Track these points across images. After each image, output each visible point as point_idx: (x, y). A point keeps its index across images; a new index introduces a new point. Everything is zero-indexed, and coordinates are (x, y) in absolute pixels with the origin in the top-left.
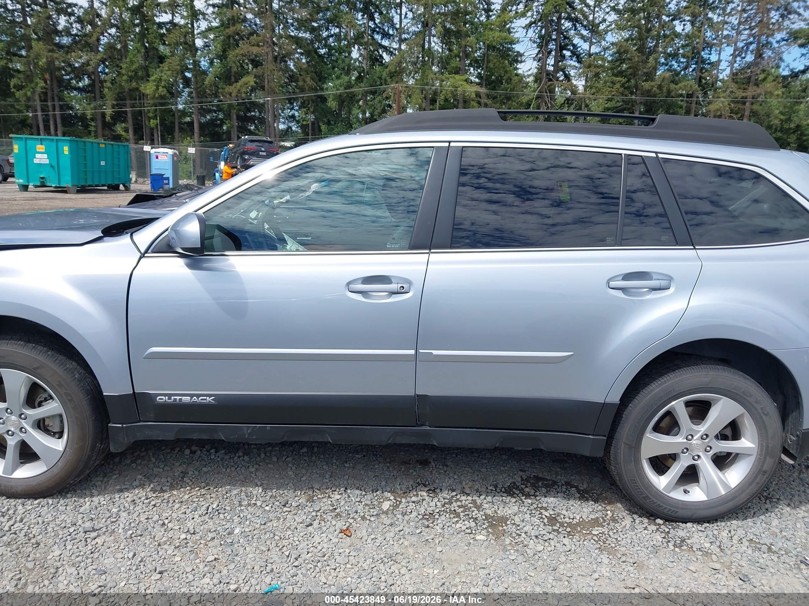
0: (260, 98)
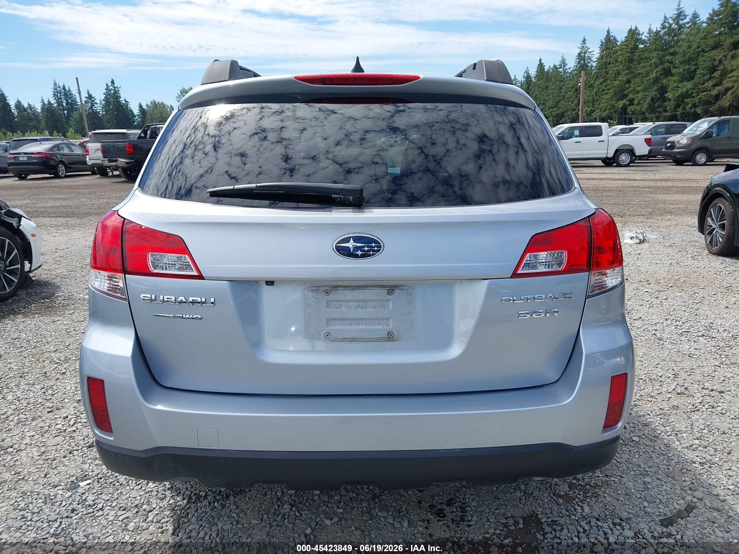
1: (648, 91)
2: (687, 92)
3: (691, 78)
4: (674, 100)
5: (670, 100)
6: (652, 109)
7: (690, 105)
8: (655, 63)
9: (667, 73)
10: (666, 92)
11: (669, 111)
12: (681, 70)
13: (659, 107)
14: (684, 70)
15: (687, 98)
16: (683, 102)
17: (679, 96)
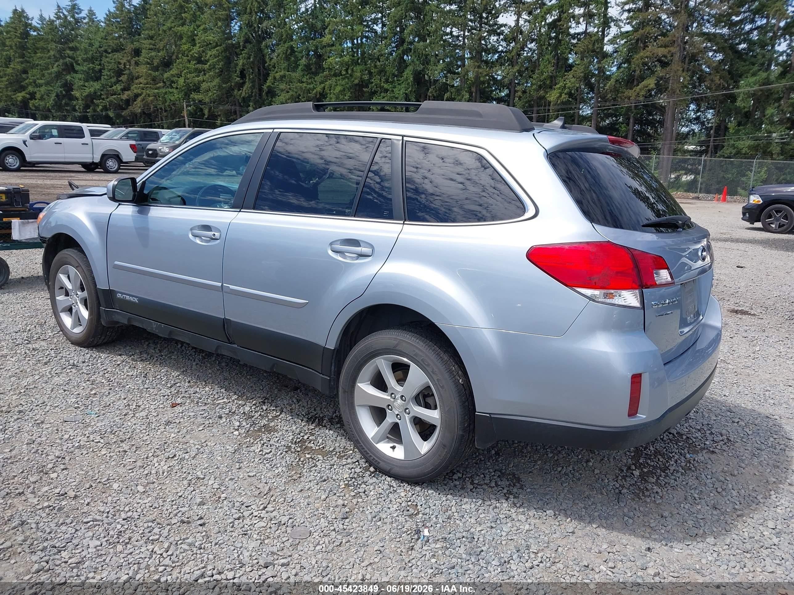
0: (662, 100)
1: (51, 86)
2: (95, 93)
3: (98, 79)
4: (82, 100)
5: (77, 99)
6: (58, 106)
7: (100, 107)
8: (54, 55)
9: (70, 69)
10: (72, 90)
11: (79, 110)
12: (85, 68)
13: (67, 104)
14: (89, 69)
15: (96, 99)
16: (92, 102)
17: (87, 96)
